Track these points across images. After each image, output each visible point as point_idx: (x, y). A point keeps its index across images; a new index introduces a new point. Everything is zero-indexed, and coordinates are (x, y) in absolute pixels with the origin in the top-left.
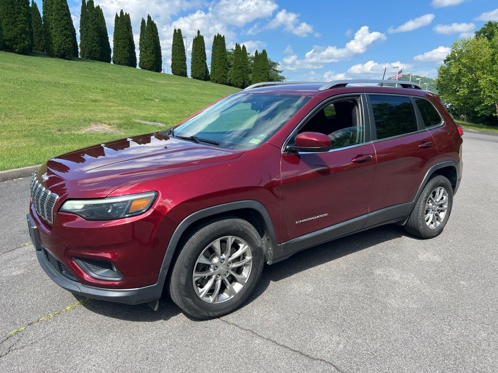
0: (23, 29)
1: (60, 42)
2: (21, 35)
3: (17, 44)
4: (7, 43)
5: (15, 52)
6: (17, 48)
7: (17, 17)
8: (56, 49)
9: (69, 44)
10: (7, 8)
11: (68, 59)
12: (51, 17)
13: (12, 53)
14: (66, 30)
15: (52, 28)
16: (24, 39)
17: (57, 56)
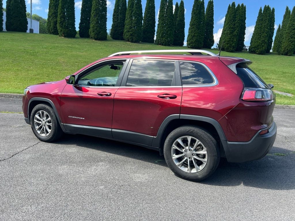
0: (264, 41)
1: (286, 45)
2: (261, 44)
3: (258, 49)
4: (253, 49)
5: (256, 54)
6: (257, 52)
7: (262, 35)
8: (282, 50)
9: (292, 47)
10: (258, 31)
11: (289, 56)
12: (284, 32)
13: (254, 54)
14: (292, 38)
15: (284, 38)
16: (263, 46)
17: (282, 54)
